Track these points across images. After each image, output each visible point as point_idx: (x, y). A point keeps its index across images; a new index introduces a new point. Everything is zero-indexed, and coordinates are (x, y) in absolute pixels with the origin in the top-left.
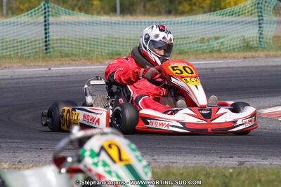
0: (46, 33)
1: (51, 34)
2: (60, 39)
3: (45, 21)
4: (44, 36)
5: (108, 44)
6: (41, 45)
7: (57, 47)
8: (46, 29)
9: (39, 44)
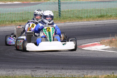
0: (59, 9)
1: (61, 9)
2: (64, 11)
3: (59, 2)
4: (58, 10)
5: (85, 12)
6: (57, 14)
7: (64, 14)
8: (59, 7)
9: (56, 13)
